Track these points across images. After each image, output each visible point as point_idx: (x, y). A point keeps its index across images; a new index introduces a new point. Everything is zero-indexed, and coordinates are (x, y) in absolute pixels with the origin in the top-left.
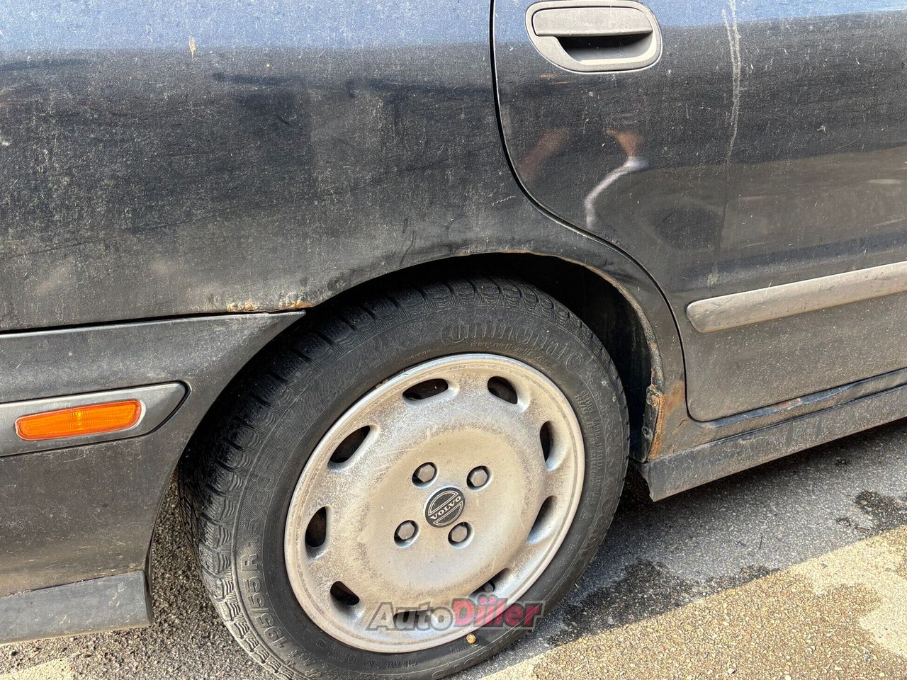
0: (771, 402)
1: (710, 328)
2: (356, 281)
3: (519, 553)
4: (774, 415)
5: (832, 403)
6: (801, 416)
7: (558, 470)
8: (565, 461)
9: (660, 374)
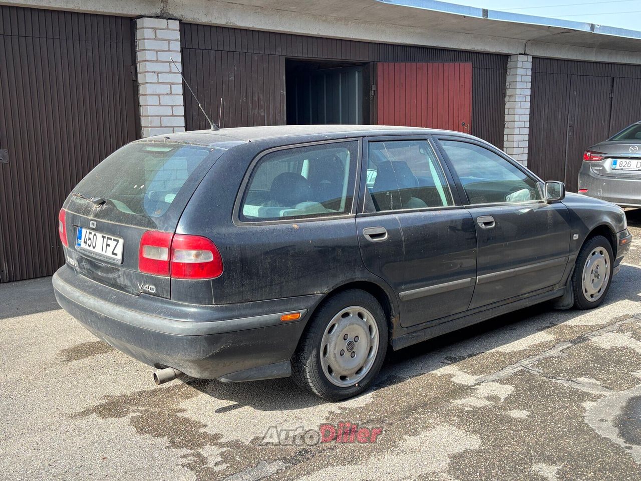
0: (419, 323)
1: (404, 300)
2: (337, 287)
3: (366, 362)
4: (420, 327)
5: (434, 325)
6: (427, 328)
7: (373, 338)
8: (375, 335)
9: (394, 312)
